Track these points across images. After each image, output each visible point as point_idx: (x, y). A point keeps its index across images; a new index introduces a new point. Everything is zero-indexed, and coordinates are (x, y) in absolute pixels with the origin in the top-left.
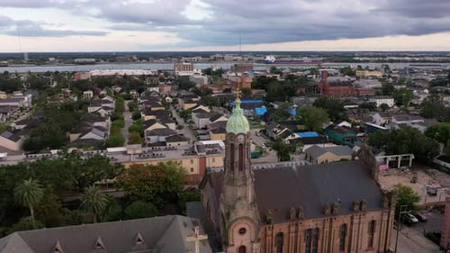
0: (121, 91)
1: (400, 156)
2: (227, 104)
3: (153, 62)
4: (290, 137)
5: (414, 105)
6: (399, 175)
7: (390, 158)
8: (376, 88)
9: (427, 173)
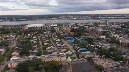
0: (37, 33)
1: (103, 56)
2: (64, 38)
3: (42, 20)
4: (79, 50)
5: (111, 37)
6: (102, 60)
7: (100, 56)
8: (102, 32)
9: (108, 59)
